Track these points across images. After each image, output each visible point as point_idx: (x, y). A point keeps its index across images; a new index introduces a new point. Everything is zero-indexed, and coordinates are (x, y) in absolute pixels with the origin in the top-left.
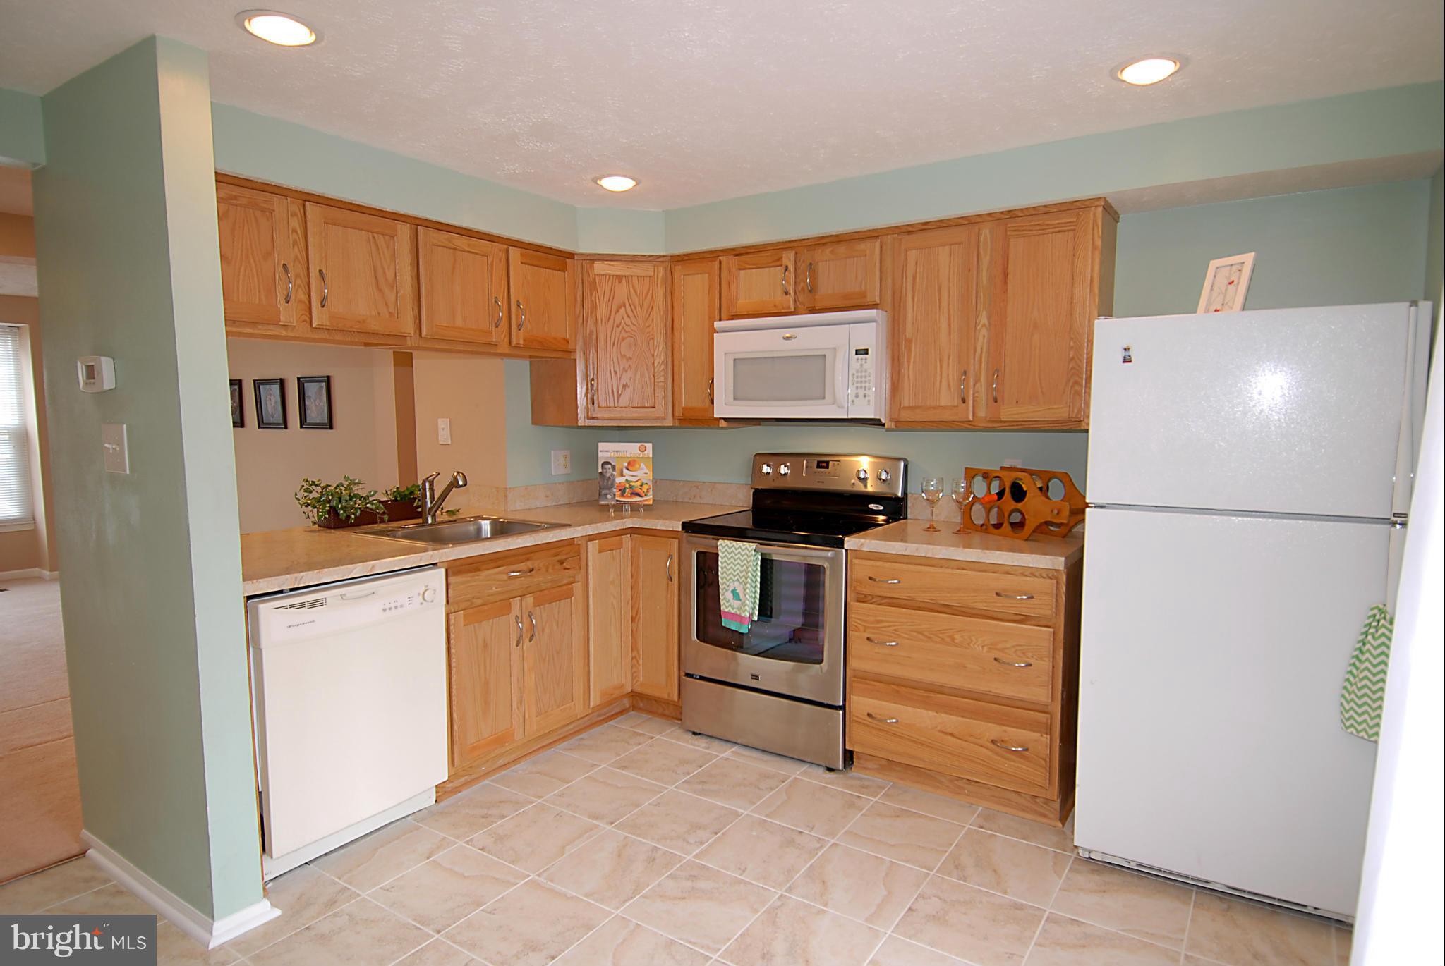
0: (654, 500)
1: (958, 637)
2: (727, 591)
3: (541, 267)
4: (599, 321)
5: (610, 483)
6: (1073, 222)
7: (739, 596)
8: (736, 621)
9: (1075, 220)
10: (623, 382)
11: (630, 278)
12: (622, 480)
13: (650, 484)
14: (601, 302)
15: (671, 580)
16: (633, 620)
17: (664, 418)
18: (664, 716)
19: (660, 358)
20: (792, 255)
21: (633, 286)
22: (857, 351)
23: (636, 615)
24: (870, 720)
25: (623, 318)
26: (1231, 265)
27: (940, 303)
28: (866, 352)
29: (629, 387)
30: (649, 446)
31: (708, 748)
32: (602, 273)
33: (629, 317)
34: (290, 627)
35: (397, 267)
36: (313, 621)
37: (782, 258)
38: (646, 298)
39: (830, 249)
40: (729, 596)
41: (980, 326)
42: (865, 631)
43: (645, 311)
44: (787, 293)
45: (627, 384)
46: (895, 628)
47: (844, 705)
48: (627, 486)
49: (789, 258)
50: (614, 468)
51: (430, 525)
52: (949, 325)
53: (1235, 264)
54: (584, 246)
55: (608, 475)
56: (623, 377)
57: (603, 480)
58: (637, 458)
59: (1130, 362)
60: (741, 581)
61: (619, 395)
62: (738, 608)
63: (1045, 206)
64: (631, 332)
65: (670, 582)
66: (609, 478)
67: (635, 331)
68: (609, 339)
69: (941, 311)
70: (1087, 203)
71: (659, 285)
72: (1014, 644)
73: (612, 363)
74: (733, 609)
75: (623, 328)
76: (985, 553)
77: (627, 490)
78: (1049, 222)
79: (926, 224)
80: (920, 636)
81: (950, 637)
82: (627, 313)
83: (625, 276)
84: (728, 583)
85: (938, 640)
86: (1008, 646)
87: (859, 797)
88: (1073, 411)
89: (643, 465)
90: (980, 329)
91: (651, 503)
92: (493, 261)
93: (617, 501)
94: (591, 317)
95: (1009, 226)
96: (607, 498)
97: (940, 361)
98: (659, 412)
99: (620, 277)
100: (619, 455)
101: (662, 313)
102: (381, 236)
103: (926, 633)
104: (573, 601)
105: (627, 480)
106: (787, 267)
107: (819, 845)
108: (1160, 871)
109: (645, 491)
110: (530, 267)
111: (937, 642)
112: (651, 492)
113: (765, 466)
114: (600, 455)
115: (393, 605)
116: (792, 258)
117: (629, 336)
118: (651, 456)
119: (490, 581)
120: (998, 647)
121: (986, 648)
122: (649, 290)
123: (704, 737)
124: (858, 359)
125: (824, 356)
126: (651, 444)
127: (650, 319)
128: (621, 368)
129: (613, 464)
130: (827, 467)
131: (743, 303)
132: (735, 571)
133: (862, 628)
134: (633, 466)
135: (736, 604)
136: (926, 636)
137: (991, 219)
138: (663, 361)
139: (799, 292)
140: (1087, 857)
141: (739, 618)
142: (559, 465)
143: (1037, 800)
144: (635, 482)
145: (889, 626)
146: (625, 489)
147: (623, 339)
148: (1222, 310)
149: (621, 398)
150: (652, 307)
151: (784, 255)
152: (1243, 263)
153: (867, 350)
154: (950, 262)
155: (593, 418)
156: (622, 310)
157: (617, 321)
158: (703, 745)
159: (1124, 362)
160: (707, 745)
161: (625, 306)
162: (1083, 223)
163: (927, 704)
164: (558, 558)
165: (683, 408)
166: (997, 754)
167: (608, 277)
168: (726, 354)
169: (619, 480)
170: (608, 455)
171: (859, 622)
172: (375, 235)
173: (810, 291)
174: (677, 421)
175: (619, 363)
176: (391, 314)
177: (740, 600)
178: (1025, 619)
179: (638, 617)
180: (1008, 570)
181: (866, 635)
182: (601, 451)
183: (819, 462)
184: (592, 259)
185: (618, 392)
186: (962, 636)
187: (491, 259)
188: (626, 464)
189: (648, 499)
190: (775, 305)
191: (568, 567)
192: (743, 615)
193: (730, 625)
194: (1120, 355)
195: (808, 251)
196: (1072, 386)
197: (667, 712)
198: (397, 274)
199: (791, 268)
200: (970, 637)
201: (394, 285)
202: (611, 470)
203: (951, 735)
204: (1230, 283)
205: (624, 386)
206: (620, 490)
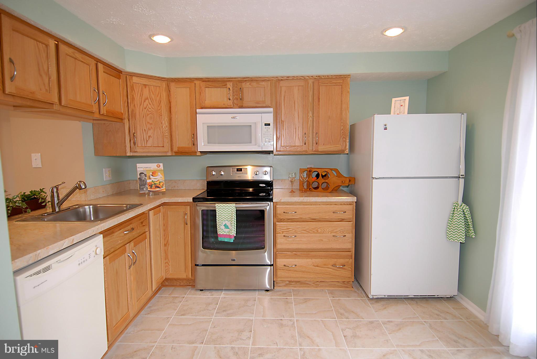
0: (166, 190)
1: (319, 230)
2: (221, 225)
3: (111, 75)
4: (136, 106)
5: (144, 183)
6: (342, 82)
7: (228, 227)
8: (227, 238)
9: (342, 81)
10: (149, 135)
11: (150, 86)
12: (150, 181)
13: (164, 182)
14: (137, 96)
15: (187, 224)
16: (165, 245)
17: (168, 152)
18: (180, 286)
19: (165, 124)
20: (231, 84)
21: (152, 90)
22: (265, 124)
23: (167, 243)
24: (285, 267)
25: (147, 105)
26: (401, 100)
27: (295, 107)
28: (269, 125)
29: (151, 137)
30: (161, 164)
31: (212, 295)
32: (137, 82)
33: (150, 104)
34: (34, 287)
35: (49, 64)
36: (46, 281)
37: (227, 84)
38: (158, 96)
39: (249, 83)
40: (223, 227)
41: (309, 116)
42: (283, 233)
43: (157, 103)
44: (230, 99)
45: (150, 136)
46: (295, 230)
47: (273, 264)
48: (153, 183)
49: (230, 85)
50: (146, 175)
51: (58, 212)
52: (298, 116)
53: (402, 100)
54: (129, 68)
55: (143, 179)
56: (148, 132)
57: (141, 182)
58: (157, 170)
59: (387, 129)
60: (229, 220)
61: (147, 141)
62: (227, 232)
63: (331, 76)
64: (152, 112)
65: (186, 225)
66: (144, 180)
67: (153, 111)
68: (141, 114)
69: (295, 110)
70: (345, 76)
71: (164, 91)
72: (340, 229)
73: (143, 125)
74: (225, 233)
75: (148, 109)
76: (329, 198)
77: (153, 185)
78: (333, 81)
79: (288, 77)
80: (305, 232)
81: (316, 230)
82: (149, 103)
83: (148, 85)
84: (222, 222)
85: (312, 232)
86: (337, 230)
87: (287, 298)
88: (343, 147)
89: (159, 174)
90: (309, 118)
91: (165, 190)
92: (92, 68)
93: (149, 191)
94: (132, 103)
95: (320, 81)
96: (144, 190)
97: (295, 128)
98: (165, 149)
99: (145, 85)
100: (147, 169)
101: (165, 104)
102: (41, 44)
103: (307, 230)
104: (146, 241)
105: (152, 181)
106: (229, 88)
107: (292, 323)
108: (395, 296)
109: (162, 185)
110: (106, 74)
111: (311, 233)
112: (164, 185)
113: (213, 172)
114: (138, 169)
115: (83, 260)
116: (232, 85)
117: (151, 114)
118: (163, 169)
119: (119, 237)
120: (334, 231)
121: (330, 233)
122: (159, 93)
123: (207, 291)
124: (266, 127)
125: (251, 126)
126: (162, 164)
127: (160, 106)
128: (148, 128)
129: (145, 174)
130: (241, 171)
131: (207, 103)
132: (225, 216)
133: (281, 232)
134: (155, 174)
135: (227, 230)
136: (307, 231)
137: (312, 78)
138: (167, 126)
139: (235, 99)
140: (372, 298)
141: (230, 236)
142: (106, 176)
143: (345, 283)
144: (157, 181)
145: (293, 230)
146: (152, 185)
147: (148, 115)
148: (400, 114)
149: (148, 143)
150: (161, 101)
151: (228, 83)
152: (405, 99)
153: (270, 124)
154: (298, 92)
155: (135, 152)
156: (147, 101)
157: (145, 106)
158: (209, 294)
159: (385, 129)
160: (211, 294)
161: (148, 99)
162: (345, 83)
163: (308, 257)
164: (140, 221)
165: (178, 147)
166: (334, 270)
167: (139, 84)
168: (203, 123)
169: (148, 181)
170: (142, 169)
171: (280, 230)
172: (38, 43)
173: (241, 99)
174: (173, 153)
175: (146, 126)
176: (46, 90)
177: (229, 228)
178: (342, 220)
179: (168, 244)
180: (336, 204)
181: (283, 235)
182: (138, 168)
183: (237, 169)
184: (132, 75)
185: (146, 139)
186: (321, 230)
187: (91, 68)
188: (151, 174)
189: (163, 189)
190: (224, 104)
191: (144, 225)
192: (231, 234)
193: (224, 240)
194: (383, 127)
195: (239, 83)
196: (343, 139)
197: (182, 284)
198: (49, 67)
199: (231, 89)
200: (324, 229)
201: (48, 74)
202: (144, 177)
203: (318, 266)
204: (401, 106)
205: (149, 137)
206: (150, 186)
